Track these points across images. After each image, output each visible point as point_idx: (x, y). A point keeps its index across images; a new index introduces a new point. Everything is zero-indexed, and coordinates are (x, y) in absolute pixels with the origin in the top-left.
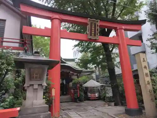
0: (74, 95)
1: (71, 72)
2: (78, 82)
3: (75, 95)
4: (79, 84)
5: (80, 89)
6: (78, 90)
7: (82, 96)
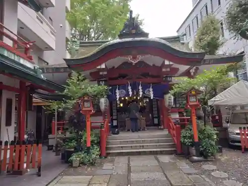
0: (179, 134)
1: (167, 63)
2: (190, 91)
3: (184, 132)
4: (194, 95)
5: (201, 113)
6: (194, 119)
7: (209, 137)
